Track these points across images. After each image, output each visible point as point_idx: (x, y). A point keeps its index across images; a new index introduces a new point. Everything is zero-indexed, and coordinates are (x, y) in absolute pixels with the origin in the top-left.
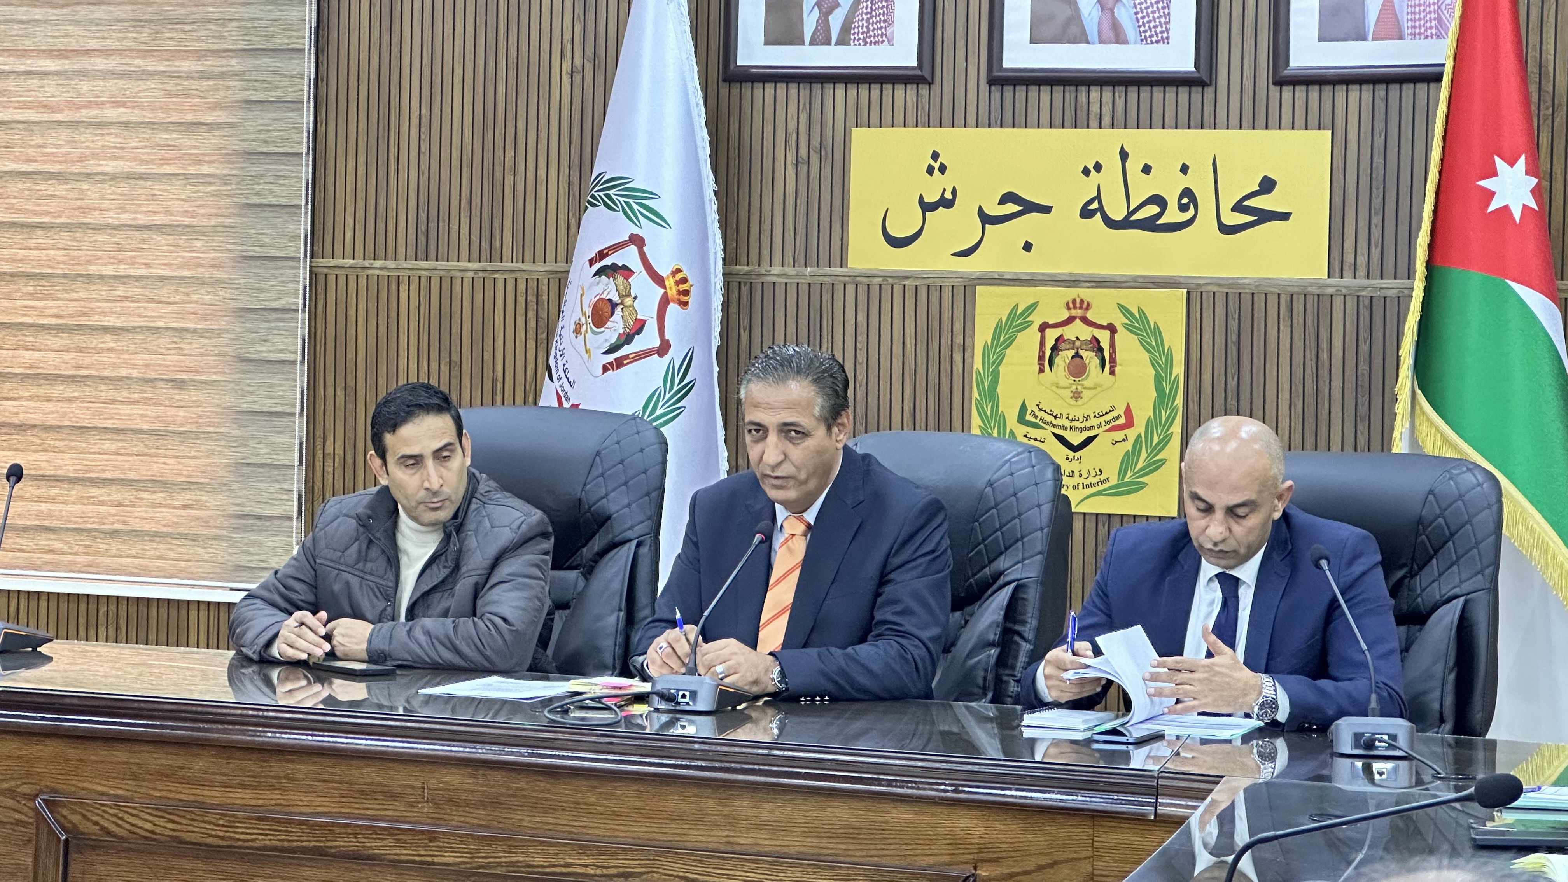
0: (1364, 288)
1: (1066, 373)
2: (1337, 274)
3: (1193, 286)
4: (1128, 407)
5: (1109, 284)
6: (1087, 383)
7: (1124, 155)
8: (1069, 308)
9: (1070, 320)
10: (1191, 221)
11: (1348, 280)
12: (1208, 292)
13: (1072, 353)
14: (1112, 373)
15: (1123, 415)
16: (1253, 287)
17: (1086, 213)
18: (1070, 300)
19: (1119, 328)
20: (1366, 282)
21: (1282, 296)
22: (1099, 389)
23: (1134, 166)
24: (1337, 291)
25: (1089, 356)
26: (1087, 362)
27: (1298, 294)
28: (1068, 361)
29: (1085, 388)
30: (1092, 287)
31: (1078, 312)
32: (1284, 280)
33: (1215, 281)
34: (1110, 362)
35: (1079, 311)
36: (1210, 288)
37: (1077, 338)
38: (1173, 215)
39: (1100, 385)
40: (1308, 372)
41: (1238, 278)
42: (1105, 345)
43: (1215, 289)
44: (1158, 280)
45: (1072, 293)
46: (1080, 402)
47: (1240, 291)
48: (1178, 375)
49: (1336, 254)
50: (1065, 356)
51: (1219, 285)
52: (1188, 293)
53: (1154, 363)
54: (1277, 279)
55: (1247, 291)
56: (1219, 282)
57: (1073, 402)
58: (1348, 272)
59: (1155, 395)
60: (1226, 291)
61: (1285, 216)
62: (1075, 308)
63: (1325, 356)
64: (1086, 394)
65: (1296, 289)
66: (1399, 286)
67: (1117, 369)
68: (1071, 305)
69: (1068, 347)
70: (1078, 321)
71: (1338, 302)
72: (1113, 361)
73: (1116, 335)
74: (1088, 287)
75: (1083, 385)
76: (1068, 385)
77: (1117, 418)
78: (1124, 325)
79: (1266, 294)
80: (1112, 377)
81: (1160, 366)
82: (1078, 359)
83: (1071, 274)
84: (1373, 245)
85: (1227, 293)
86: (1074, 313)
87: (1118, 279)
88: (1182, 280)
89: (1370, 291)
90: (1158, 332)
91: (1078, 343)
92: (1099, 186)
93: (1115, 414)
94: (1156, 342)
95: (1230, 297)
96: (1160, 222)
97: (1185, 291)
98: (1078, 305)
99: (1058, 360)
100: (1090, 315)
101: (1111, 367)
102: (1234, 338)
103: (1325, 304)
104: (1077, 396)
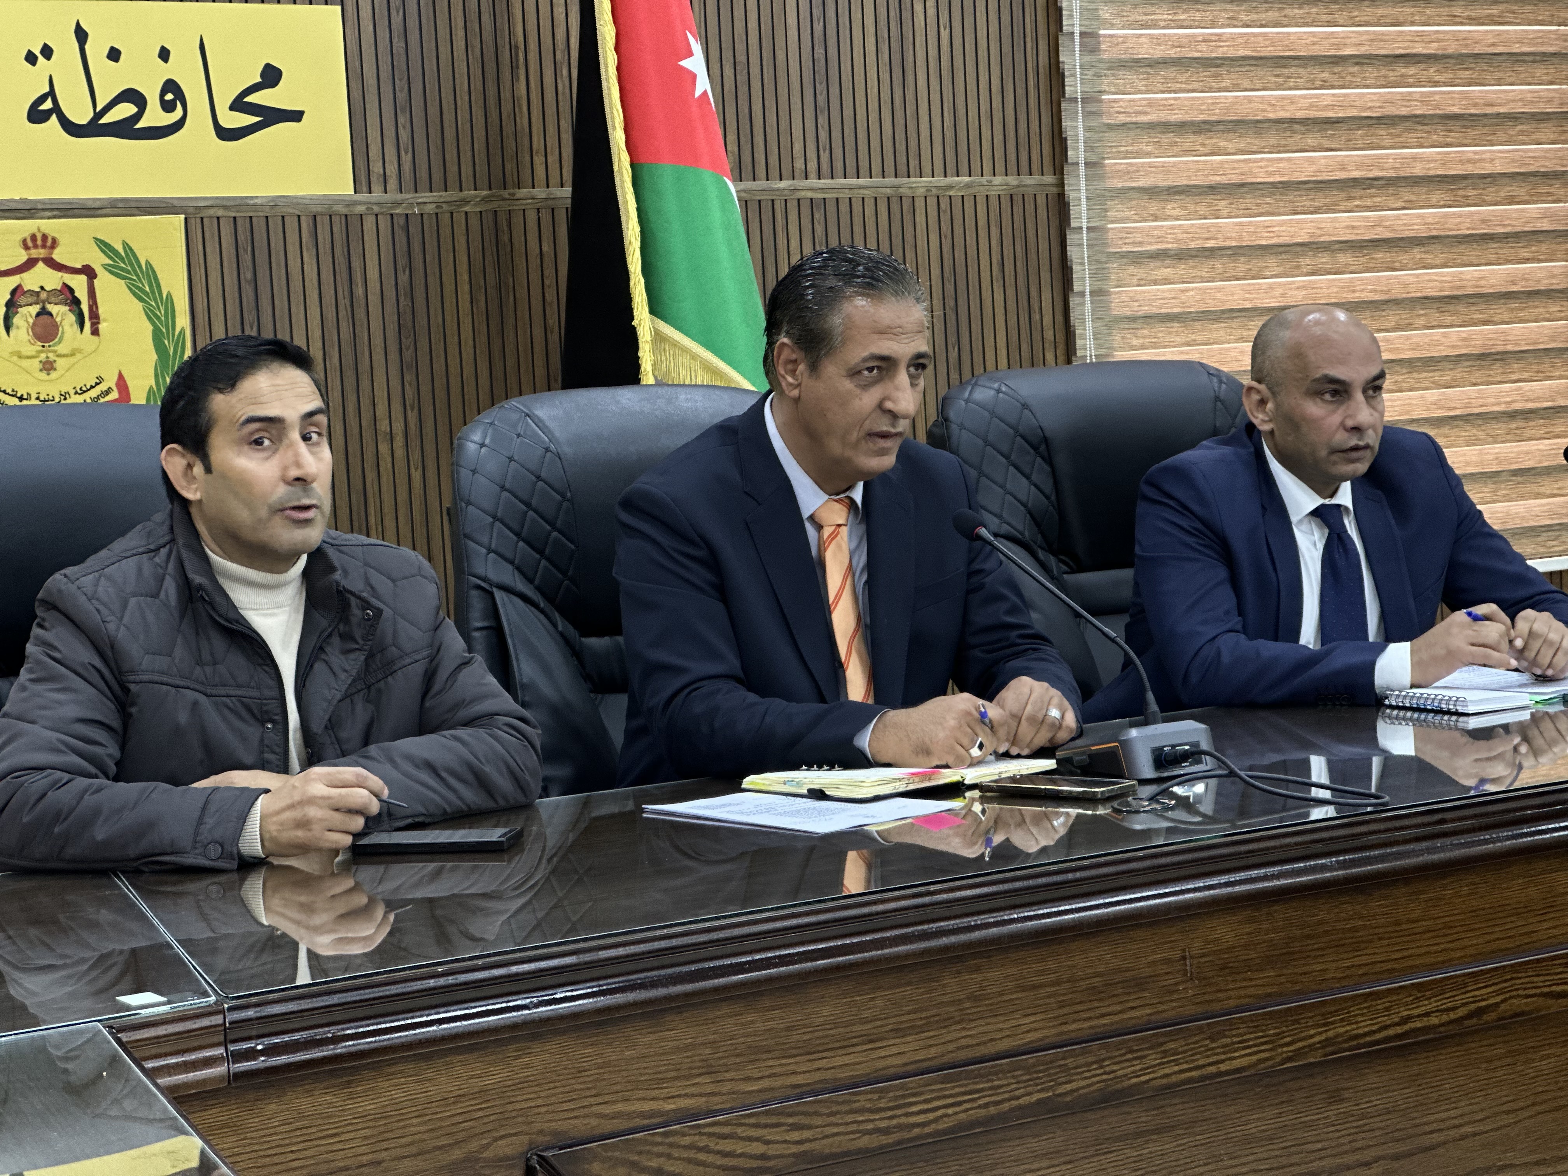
0: (399, 204)
1: (30, 337)
2: (365, 189)
3: (191, 210)
4: (121, 377)
5: (76, 211)
6: (61, 348)
7: (81, 35)
8: (27, 248)
9: (30, 264)
10: (178, 126)
11: (377, 195)
12: (211, 217)
13: (35, 309)
14: (95, 332)
15: (115, 389)
16: (267, 210)
17: (36, 115)
18: (26, 235)
19: (99, 270)
20: (399, 197)
21: (303, 218)
22: (78, 356)
23: (96, 50)
24: (367, 209)
25: (58, 310)
26: (58, 320)
27: (322, 214)
28: (31, 321)
29: (59, 356)
30: (55, 217)
31: (41, 253)
32: (303, 197)
33: (219, 202)
34: (90, 318)
35: (42, 251)
36: (211, 212)
37: (42, 288)
38: (154, 117)
39: (79, 351)
40: (342, 313)
41: (247, 197)
42: (82, 294)
43: (220, 213)
44: (144, 205)
45: (29, 226)
46: (54, 375)
47: (251, 214)
48: (182, 331)
49: (361, 163)
50: (28, 313)
51: (225, 207)
52: (186, 219)
53: (151, 315)
54: (296, 197)
55: (260, 214)
56: (224, 203)
57: (43, 376)
58: (377, 187)
59: (155, 357)
60: (233, 214)
61: (296, 116)
62: (36, 246)
63: (359, 291)
64: (60, 363)
65: (319, 209)
66: (436, 199)
67: (100, 326)
68: (30, 244)
69: (30, 300)
70: (41, 264)
71: (369, 223)
72: (95, 316)
73: (95, 281)
74: (49, 218)
75: (55, 352)
76: (34, 353)
77: (108, 392)
78: (105, 267)
79: (283, 217)
80: (95, 338)
81: (158, 318)
82: (45, 317)
83: (22, 201)
84: (403, 153)
85: (235, 218)
86: (35, 253)
87: (90, 204)
88: (176, 203)
89: (406, 208)
90: (151, 274)
91: (44, 295)
92: (51, 77)
93: (103, 387)
94: (151, 286)
95: (239, 222)
96: (140, 125)
97: (183, 216)
98: (39, 242)
99: (17, 320)
100: (58, 255)
101: (93, 325)
102: (249, 275)
103: (355, 224)
104: (48, 367)
